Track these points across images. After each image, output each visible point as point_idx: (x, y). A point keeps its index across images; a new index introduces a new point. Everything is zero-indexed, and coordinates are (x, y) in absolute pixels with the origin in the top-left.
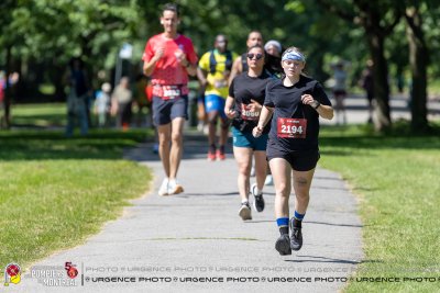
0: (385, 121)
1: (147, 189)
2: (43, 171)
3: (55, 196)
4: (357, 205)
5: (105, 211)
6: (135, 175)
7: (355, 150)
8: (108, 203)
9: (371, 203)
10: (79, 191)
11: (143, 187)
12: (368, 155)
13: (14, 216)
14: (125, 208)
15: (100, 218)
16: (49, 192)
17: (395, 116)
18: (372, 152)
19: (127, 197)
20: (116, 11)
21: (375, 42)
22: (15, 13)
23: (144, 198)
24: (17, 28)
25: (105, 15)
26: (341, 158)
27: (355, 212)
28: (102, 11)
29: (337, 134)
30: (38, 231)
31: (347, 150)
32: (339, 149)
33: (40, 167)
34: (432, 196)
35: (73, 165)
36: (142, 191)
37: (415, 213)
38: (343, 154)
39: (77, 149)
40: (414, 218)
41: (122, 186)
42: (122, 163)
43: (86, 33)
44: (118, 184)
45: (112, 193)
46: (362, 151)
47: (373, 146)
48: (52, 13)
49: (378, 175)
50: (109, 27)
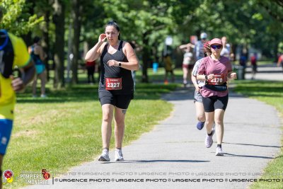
1: (169, 116)
6: (164, 108)
8: (147, 123)
11: (167, 115)
13: (94, 131)
14: (155, 126)
15: (140, 131)
19: (157, 120)
20: (161, 19)
22: (105, 21)
23: (166, 120)
25: (155, 22)
27: (280, 127)
28: (154, 19)
36: (166, 117)
38: (280, 96)
41: (156, 114)
43: (144, 31)
44: (154, 113)
48: (125, 20)
50: (157, 28)
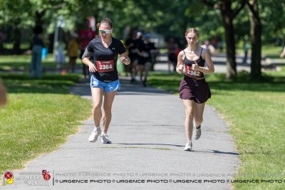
0: (233, 72)
2: (21, 101)
3: (32, 118)
4: (228, 128)
5: (67, 128)
6: (81, 105)
8: (68, 123)
9: (237, 126)
10: (47, 114)
11: (88, 113)
12: (227, 95)
15: (65, 133)
16: (27, 115)
17: (239, 69)
18: (229, 92)
21: (227, 20)
23: (89, 120)
27: (227, 132)
30: (25, 141)
33: (18, 98)
34: (276, 123)
35: (39, 97)
37: (267, 134)
39: (38, 86)
40: (267, 137)
41: (75, 112)
42: (70, 96)
43: (40, 11)
44: (72, 110)
45: (69, 116)
46: (223, 92)
49: (238, 108)
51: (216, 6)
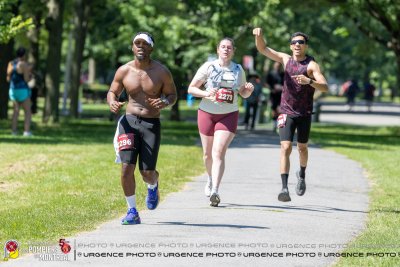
5: (171, 185)
7: (379, 146)
8: (175, 179)
12: (388, 150)
13: (98, 186)
14: (187, 183)
15: (165, 190)
18: (392, 147)
19: (190, 175)
20: (201, 30)
22: (121, 29)
23: (203, 176)
24: (122, 41)
25: (192, 33)
26: (365, 152)
27: (366, 193)
28: (191, 30)
29: (370, 133)
31: (372, 145)
32: (366, 144)
38: (368, 148)
41: (188, 167)
43: (177, 46)
44: (186, 164)
45: (179, 172)
46: (384, 146)
47: (393, 143)
48: (150, 30)
49: (391, 165)
50: (195, 42)
51: (389, 44)
